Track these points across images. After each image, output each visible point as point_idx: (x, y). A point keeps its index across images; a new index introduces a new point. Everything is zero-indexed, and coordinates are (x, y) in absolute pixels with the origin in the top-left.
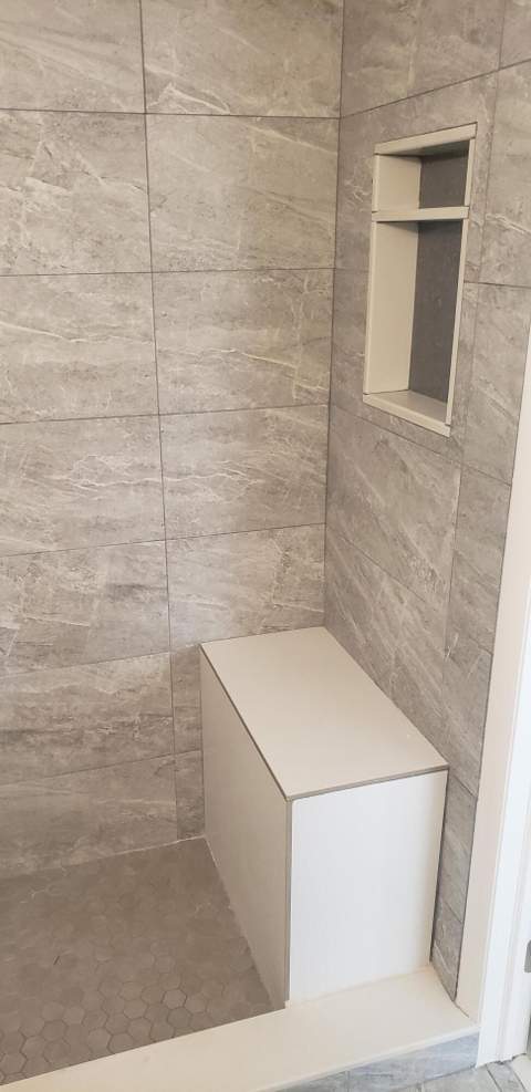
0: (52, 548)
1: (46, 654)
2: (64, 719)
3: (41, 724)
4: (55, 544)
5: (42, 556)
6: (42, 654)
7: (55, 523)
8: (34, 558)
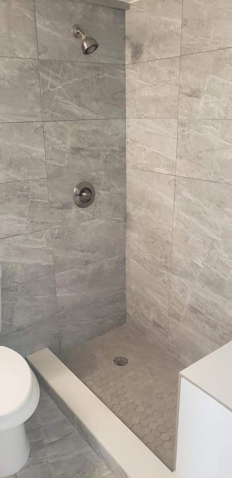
0: (220, 239)
1: (210, 284)
2: (211, 314)
3: (203, 311)
4: (221, 239)
5: (216, 241)
6: (209, 283)
7: (223, 230)
8: (213, 241)
